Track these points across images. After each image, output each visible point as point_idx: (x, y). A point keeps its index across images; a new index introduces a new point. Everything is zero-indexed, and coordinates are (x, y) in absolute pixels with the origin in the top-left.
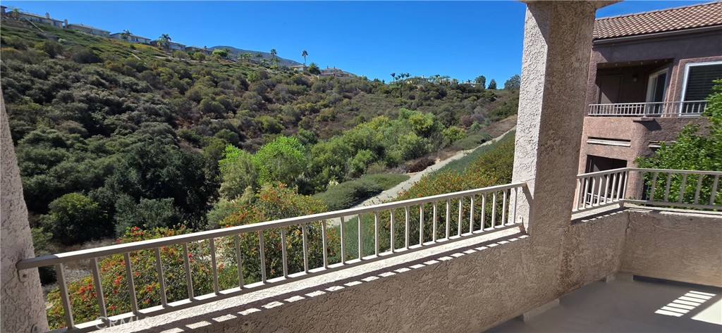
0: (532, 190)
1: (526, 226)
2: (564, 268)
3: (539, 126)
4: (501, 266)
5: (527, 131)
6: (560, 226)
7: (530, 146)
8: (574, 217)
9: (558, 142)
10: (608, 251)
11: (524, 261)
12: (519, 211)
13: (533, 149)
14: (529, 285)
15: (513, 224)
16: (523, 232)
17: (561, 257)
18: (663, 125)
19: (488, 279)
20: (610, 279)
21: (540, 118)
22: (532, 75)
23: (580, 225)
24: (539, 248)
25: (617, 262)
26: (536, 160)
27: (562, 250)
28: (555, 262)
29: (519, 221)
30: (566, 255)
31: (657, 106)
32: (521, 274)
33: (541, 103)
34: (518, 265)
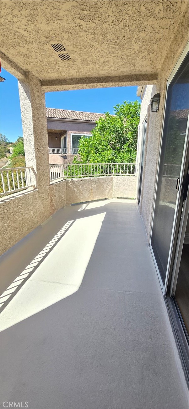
0: (35, 169)
1: (36, 186)
2: (51, 203)
3: (33, 140)
4: (30, 203)
5: (29, 142)
6: (47, 185)
7: (31, 149)
8: (51, 183)
9: (41, 148)
10: (63, 196)
11: (38, 201)
12: (31, 180)
13: (33, 151)
14: (41, 211)
15: (30, 185)
16: (35, 189)
17: (50, 199)
18: (68, 157)
19: (26, 210)
20: (65, 207)
21: (33, 136)
22: (26, 116)
23: (53, 185)
24: (42, 194)
25: (65, 200)
26: (35, 156)
27: (49, 195)
28: (48, 201)
29: (33, 184)
30: (51, 198)
31: (65, 149)
32: (38, 206)
33: (33, 129)
34: (36, 203)
